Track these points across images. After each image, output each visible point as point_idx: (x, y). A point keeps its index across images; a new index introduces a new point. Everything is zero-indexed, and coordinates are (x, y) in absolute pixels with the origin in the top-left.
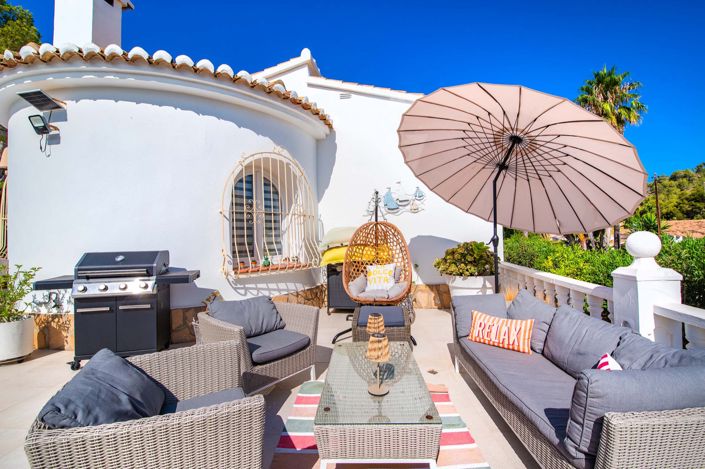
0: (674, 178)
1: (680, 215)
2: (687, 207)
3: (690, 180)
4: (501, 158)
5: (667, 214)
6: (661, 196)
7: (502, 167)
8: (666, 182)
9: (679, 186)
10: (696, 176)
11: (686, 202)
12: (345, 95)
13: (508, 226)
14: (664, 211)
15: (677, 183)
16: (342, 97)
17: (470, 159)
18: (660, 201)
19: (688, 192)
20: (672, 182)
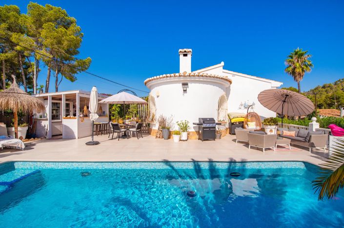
0: (324, 87)
1: (325, 105)
2: (329, 102)
3: (331, 89)
4: (283, 99)
5: (320, 104)
6: (318, 96)
7: (284, 101)
8: (320, 89)
9: (326, 91)
10: (334, 87)
11: (328, 99)
12: (234, 75)
13: (280, 113)
14: (319, 103)
15: (325, 89)
16: (233, 76)
17: (274, 98)
18: (317, 99)
19: (330, 94)
20: (323, 89)
